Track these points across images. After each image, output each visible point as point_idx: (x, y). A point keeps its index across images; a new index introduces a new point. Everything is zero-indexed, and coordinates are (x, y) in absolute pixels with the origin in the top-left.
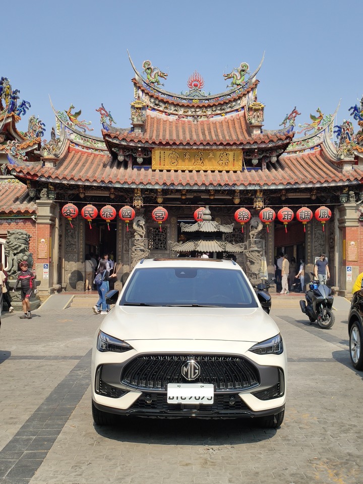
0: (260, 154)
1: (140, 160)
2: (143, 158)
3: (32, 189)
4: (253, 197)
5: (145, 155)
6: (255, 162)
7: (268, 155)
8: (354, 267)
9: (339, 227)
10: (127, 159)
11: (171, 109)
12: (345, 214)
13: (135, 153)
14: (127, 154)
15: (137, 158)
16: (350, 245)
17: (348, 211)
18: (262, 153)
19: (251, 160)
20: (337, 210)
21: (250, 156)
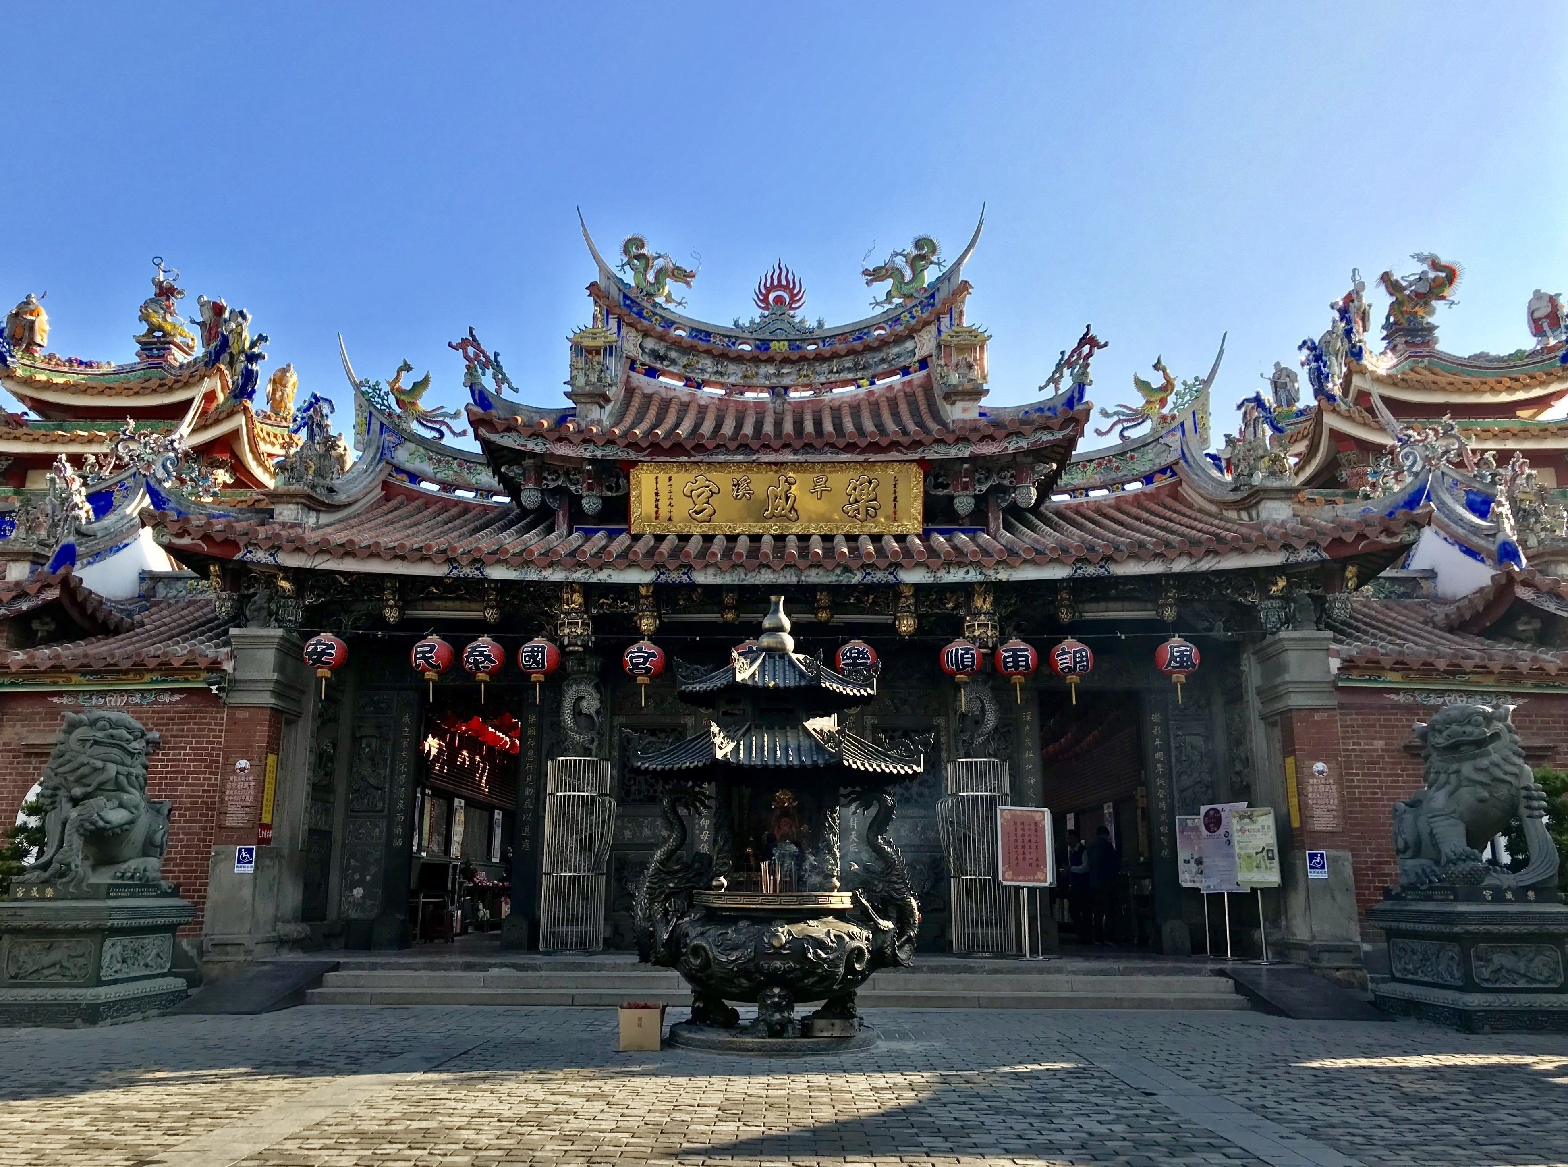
0: (979, 481)
1: (590, 504)
2: (605, 499)
3: (224, 595)
4: (962, 612)
5: (610, 488)
6: (964, 504)
7: (1006, 482)
8: (1334, 853)
9: (1263, 718)
10: (554, 505)
11: (703, 371)
12: (1282, 668)
13: (575, 484)
14: (552, 485)
15: (581, 497)
16: (1312, 775)
17: (1292, 657)
18: (987, 478)
19: (952, 498)
20: (1252, 658)
21: (945, 487)
